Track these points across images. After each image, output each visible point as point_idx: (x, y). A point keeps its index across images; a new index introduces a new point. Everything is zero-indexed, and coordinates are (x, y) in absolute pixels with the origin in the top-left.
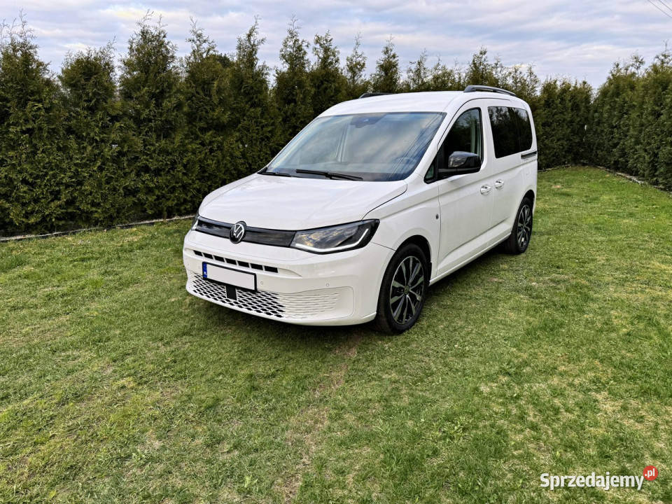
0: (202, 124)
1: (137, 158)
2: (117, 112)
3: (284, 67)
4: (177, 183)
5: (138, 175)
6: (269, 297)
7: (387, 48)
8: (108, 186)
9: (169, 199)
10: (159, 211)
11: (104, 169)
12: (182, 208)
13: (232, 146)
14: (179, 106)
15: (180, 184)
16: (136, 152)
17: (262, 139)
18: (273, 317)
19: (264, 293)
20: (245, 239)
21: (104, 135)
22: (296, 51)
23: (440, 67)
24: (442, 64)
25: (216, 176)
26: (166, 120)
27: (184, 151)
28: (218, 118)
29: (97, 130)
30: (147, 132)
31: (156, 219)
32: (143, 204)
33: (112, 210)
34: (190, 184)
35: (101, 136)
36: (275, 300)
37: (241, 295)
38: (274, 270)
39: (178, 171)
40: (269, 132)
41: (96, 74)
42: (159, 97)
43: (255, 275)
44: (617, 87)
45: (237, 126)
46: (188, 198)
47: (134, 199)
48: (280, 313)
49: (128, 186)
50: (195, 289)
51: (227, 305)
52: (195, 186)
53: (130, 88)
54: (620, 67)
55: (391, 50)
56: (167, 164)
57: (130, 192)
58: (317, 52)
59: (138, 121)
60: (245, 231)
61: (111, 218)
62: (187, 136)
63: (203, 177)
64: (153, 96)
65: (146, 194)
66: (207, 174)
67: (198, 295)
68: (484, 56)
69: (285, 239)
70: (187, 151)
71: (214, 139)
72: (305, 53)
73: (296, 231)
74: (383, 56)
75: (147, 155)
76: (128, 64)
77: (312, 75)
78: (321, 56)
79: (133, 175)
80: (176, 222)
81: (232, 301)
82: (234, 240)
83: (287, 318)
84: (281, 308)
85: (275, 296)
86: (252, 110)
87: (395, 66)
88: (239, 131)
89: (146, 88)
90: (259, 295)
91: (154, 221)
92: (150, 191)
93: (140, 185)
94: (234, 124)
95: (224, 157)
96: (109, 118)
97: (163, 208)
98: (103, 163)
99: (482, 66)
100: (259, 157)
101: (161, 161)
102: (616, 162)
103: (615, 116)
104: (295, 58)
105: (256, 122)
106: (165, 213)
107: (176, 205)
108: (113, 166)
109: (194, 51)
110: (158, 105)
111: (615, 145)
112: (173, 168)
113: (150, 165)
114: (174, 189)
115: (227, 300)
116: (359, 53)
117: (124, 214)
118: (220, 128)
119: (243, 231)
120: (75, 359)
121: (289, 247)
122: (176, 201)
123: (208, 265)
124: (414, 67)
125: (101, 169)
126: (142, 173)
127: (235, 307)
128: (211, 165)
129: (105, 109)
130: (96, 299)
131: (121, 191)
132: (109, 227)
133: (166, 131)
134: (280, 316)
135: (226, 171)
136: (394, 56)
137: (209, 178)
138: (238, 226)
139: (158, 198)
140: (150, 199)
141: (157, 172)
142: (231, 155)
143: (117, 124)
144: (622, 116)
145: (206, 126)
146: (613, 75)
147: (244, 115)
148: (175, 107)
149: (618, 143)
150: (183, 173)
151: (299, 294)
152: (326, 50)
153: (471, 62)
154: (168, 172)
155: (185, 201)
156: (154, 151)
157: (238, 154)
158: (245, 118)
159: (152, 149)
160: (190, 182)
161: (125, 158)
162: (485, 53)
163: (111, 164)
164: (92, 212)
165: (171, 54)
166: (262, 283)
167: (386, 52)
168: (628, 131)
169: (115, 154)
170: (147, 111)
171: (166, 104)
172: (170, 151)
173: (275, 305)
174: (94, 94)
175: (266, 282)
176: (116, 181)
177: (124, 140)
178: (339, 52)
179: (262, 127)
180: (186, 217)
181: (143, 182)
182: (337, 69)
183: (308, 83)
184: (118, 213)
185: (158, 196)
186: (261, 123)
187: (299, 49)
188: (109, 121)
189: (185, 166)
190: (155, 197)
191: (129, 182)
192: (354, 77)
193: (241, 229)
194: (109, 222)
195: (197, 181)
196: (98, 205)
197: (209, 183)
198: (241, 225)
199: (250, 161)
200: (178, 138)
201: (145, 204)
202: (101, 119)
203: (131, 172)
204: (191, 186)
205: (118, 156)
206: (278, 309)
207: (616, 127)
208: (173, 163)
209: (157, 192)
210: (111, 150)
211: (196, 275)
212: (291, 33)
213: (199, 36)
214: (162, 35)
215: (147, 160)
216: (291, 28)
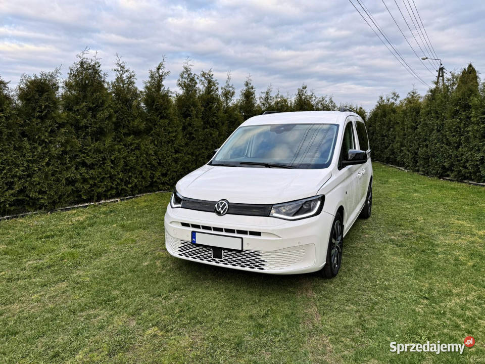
0: (125, 131)
1: (77, 155)
2: (63, 120)
3: (180, 91)
4: (106, 174)
5: (77, 169)
6: (253, 254)
7: (247, 82)
8: (54, 177)
9: (99, 187)
10: (90, 196)
11: (50, 164)
12: (109, 193)
13: (148, 147)
14: (110, 117)
15: (108, 175)
16: (75, 151)
17: (169, 142)
18: (256, 270)
19: (248, 252)
20: (229, 212)
21: (52, 138)
22: (190, 81)
23: (279, 96)
24: (280, 94)
25: (135, 169)
26: (99, 127)
27: (112, 151)
28: (138, 127)
29: (47, 134)
30: (85, 136)
31: (87, 202)
32: (78, 191)
33: (56, 197)
34: (115, 175)
35: (50, 139)
36: (258, 257)
37: (226, 254)
38: (259, 234)
39: (107, 166)
40: (174, 137)
41: (47, 91)
42: (94, 110)
43: (242, 238)
44: (384, 111)
45: (150, 132)
46: (114, 186)
47: (72, 187)
48: (262, 267)
49: (69, 177)
50: (180, 253)
51: (213, 263)
52: (119, 176)
53: (70, 104)
54: (383, 99)
55: (250, 84)
56: (99, 160)
57: (71, 182)
58: (203, 82)
59: (78, 128)
60: (229, 206)
61: (54, 203)
62: (115, 139)
63: (125, 170)
64: (90, 109)
65: (82, 183)
66: (128, 168)
67: (184, 257)
68: (305, 90)
69: (263, 210)
70: (114, 150)
71: (133, 142)
72: (196, 83)
73: (272, 205)
74: (245, 88)
75: (84, 153)
76: (68, 85)
77: (201, 97)
78: (206, 85)
79: (73, 169)
80: (105, 205)
81: (218, 260)
82: (219, 213)
83: (267, 270)
84: (263, 263)
85: (258, 253)
86: (162, 121)
87: (252, 94)
88: (152, 135)
89: (84, 104)
90: (244, 253)
91: (86, 204)
92: (85, 180)
93: (78, 177)
94: (148, 131)
95: (141, 154)
96: (57, 125)
97: (94, 194)
98: (49, 160)
99: (304, 97)
100: (166, 154)
101: (95, 158)
102: (388, 159)
103: (384, 129)
104: (189, 86)
105: (164, 130)
106: (95, 198)
107: (105, 191)
108: (57, 161)
109: (118, 78)
110: (94, 116)
111: (386, 148)
112: (104, 164)
113: (87, 161)
114: (103, 178)
115: (213, 260)
116: (230, 85)
117: (64, 199)
118: (137, 133)
119: (227, 206)
120: (95, 317)
121: (269, 216)
122: (105, 188)
123: (197, 233)
124: (264, 96)
125: (48, 164)
126: (80, 168)
127: (221, 265)
128: (132, 160)
129: (53, 118)
130: (79, 267)
131: (64, 181)
132: (52, 211)
133: (99, 134)
134: (262, 269)
135: (143, 165)
136: (252, 88)
137: (129, 171)
138: (222, 203)
139: (92, 186)
140: (85, 188)
141: (91, 167)
142: (147, 154)
143: (63, 130)
144: (389, 130)
145: (128, 132)
146: (380, 104)
147: (155, 125)
148: (107, 118)
149: (388, 146)
150: (112, 168)
151: (278, 251)
152: (210, 82)
153: (297, 93)
154: (100, 166)
155: (112, 188)
156: (90, 150)
157: (151, 152)
158: (156, 127)
159: (89, 149)
160: (116, 173)
161: (68, 156)
162: (306, 88)
163: (56, 160)
164: (38, 199)
165: (103, 79)
166: (248, 244)
167: (247, 85)
168: (395, 138)
169: (60, 153)
170: (85, 120)
171: (100, 115)
172: (102, 150)
173: (258, 260)
174: (46, 107)
175: (251, 243)
176: (59, 174)
177: (67, 142)
178: (218, 84)
179: (169, 133)
180: (113, 200)
181: (81, 174)
182: (217, 95)
183: (199, 104)
184: (60, 198)
185: (91, 185)
186: (168, 130)
187: (192, 80)
188: (56, 127)
189: (112, 161)
190: (89, 186)
191: (69, 175)
192: (227, 101)
193: (225, 205)
194: (52, 207)
195: (121, 173)
196: (45, 192)
197: (130, 174)
198: (225, 202)
199: (160, 158)
200: (108, 141)
201: (81, 191)
202: (50, 126)
203: (72, 166)
204: (117, 177)
205: (62, 155)
206: (261, 264)
207: (386, 136)
208: (104, 159)
209: (91, 182)
210: (56, 149)
211: (183, 242)
212: (186, 69)
213: (122, 67)
214: (97, 65)
215: (84, 157)
216: (186, 65)
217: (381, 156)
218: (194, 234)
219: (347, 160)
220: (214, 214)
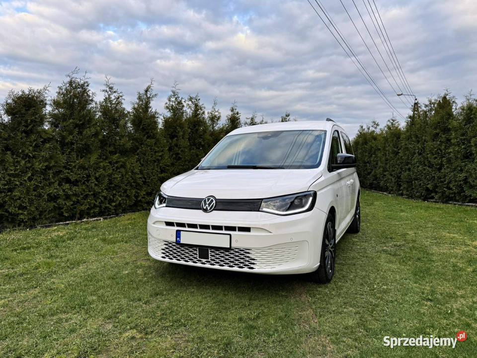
0: (112, 149)
1: (60, 171)
2: (48, 136)
3: (169, 114)
4: (90, 191)
5: (60, 185)
6: (242, 252)
7: (232, 108)
8: (36, 193)
9: (82, 205)
10: (72, 214)
11: (33, 178)
12: (92, 211)
13: (133, 165)
14: (96, 135)
15: (92, 193)
16: (60, 167)
17: (155, 162)
18: (246, 270)
19: (237, 250)
20: (217, 208)
21: (36, 153)
22: (177, 104)
25: (120, 187)
26: (85, 144)
27: (97, 168)
28: (124, 145)
29: (31, 148)
30: (70, 152)
31: (69, 221)
32: (60, 208)
33: (37, 213)
34: (99, 193)
35: (34, 153)
36: (248, 255)
37: (213, 254)
38: (248, 229)
39: (92, 183)
40: (160, 156)
41: (34, 107)
42: (81, 127)
43: (230, 235)
44: (365, 139)
45: (136, 151)
46: (97, 204)
47: (54, 204)
48: (252, 266)
49: (52, 193)
50: (164, 255)
51: (199, 265)
52: (103, 194)
53: (56, 120)
54: (364, 128)
55: (236, 110)
56: (83, 177)
57: (53, 198)
58: (190, 106)
59: (63, 144)
60: (216, 203)
61: (34, 219)
62: (100, 157)
63: (110, 188)
64: (76, 126)
65: (64, 200)
66: (113, 185)
67: (167, 260)
68: (288, 118)
69: (253, 205)
70: (99, 168)
71: (119, 160)
72: (183, 106)
73: (262, 199)
74: (230, 113)
75: (69, 169)
76: (56, 104)
77: (188, 120)
78: (193, 109)
79: (56, 185)
80: (87, 223)
81: (204, 260)
82: (205, 211)
83: (258, 269)
84: (253, 261)
85: (247, 251)
86: (148, 140)
87: (238, 119)
88: (138, 154)
89: (71, 121)
90: (232, 252)
91: (68, 222)
92: (68, 197)
93: (61, 193)
94: (134, 150)
95: (127, 173)
96: (42, 140)
97: (76, 211)
98: (32, 175)
100: (152, 173)
101: (79, 174)
102: (371, 184)
103: (366, 156)
104: (176, 110)
105: (151, 149)
106: (78, 216)
107: (88, 208)
108: (40, 177)
109: (106, 98)
110: (80, 133)
111: (369, 174)
112: (88, 181)
113: (70, 177)
114: (87, 196)
115: (198, 260)
116: (217, 110)
117: (45, 215)
118: (124, 152)
119: (214, 202)
120: (67, 321)
121: (259, 211)
122: (88, 206)
123: (181, 232)
124: (249, 121)
125: (30, 179)
126: (63, 184)
127: (208, 266)
128: (117, 178)
129: (39, 132)
130: (55, 276)
131: (46, 197)
132: (32, 227)
133: (85, 151)
134: (252, 268)
135: (128, 183)
136: (238, 113)
137: (114, 189)
138: (208, 200)
139: (74, 203)
140: (68, 204)
141: (75, 183)
142: (132, 172)
143: (48, 145)
144: (371, 156)
145: (114, 150)
146: (360, 133)
147: (141, 144)
148: (93, 135)
149: (371, 172)
150: (96, 185)
151: (270, 248)
152: (196, 105)
153: (281, 120)
154: (84, 183)
155: (95, 206)
156: (75, 167)
157: (136, 170)
158: (143, 146)
159: (74, 165)
160: (100, 191)
161: (51, 171)
163: (39, 175)
164: (18, 215)
165: (91, 98)
166: (237, 241)
167: (232, 110)
168: (377, 164)
169: (44, 168)
170: (71, 137)
171: (87, 132)
172: (87, 167)
173: (247, 259)
174: (32, 121)
175: (240, 240)
176: (42, 189)
177: (51, 158)
178: (205, 108)
179: (156, 152)
180: (95, 219)
181: (64, 191)
182: (204, 118)
183: (186, 126)
184: (40, 215)
185: (74, 202)
186: (154, 149)
187: (180, 103)
188: (42, 142)
189: (97, 179)
190: (72, 203)
191: (52, 190)
192: (213, 125)
193: (212, 201)
194: (31, 223)
195: (105, 190)
196: (25, 208)
197: (114, 192)
198: (212, 198)
199: (146, 176)
200: (94, 158)
201: (63, 208)
202: (34, 141)
203: (56, 181)
204: (100, 194)
205: (45, 170)
206: (251, 262)
207: (368, 162)
208: (89, 176)
209: (74, 199)
210: (38, 166)
211: (166, 243)
212: (174, 92)
213: (111, 88)
214: (86, 84)
215: (68, 173)
216: (174, 89)
217: (364, 182)
218: (178, 232)
219: (337, 163)
220: (201, 211)
